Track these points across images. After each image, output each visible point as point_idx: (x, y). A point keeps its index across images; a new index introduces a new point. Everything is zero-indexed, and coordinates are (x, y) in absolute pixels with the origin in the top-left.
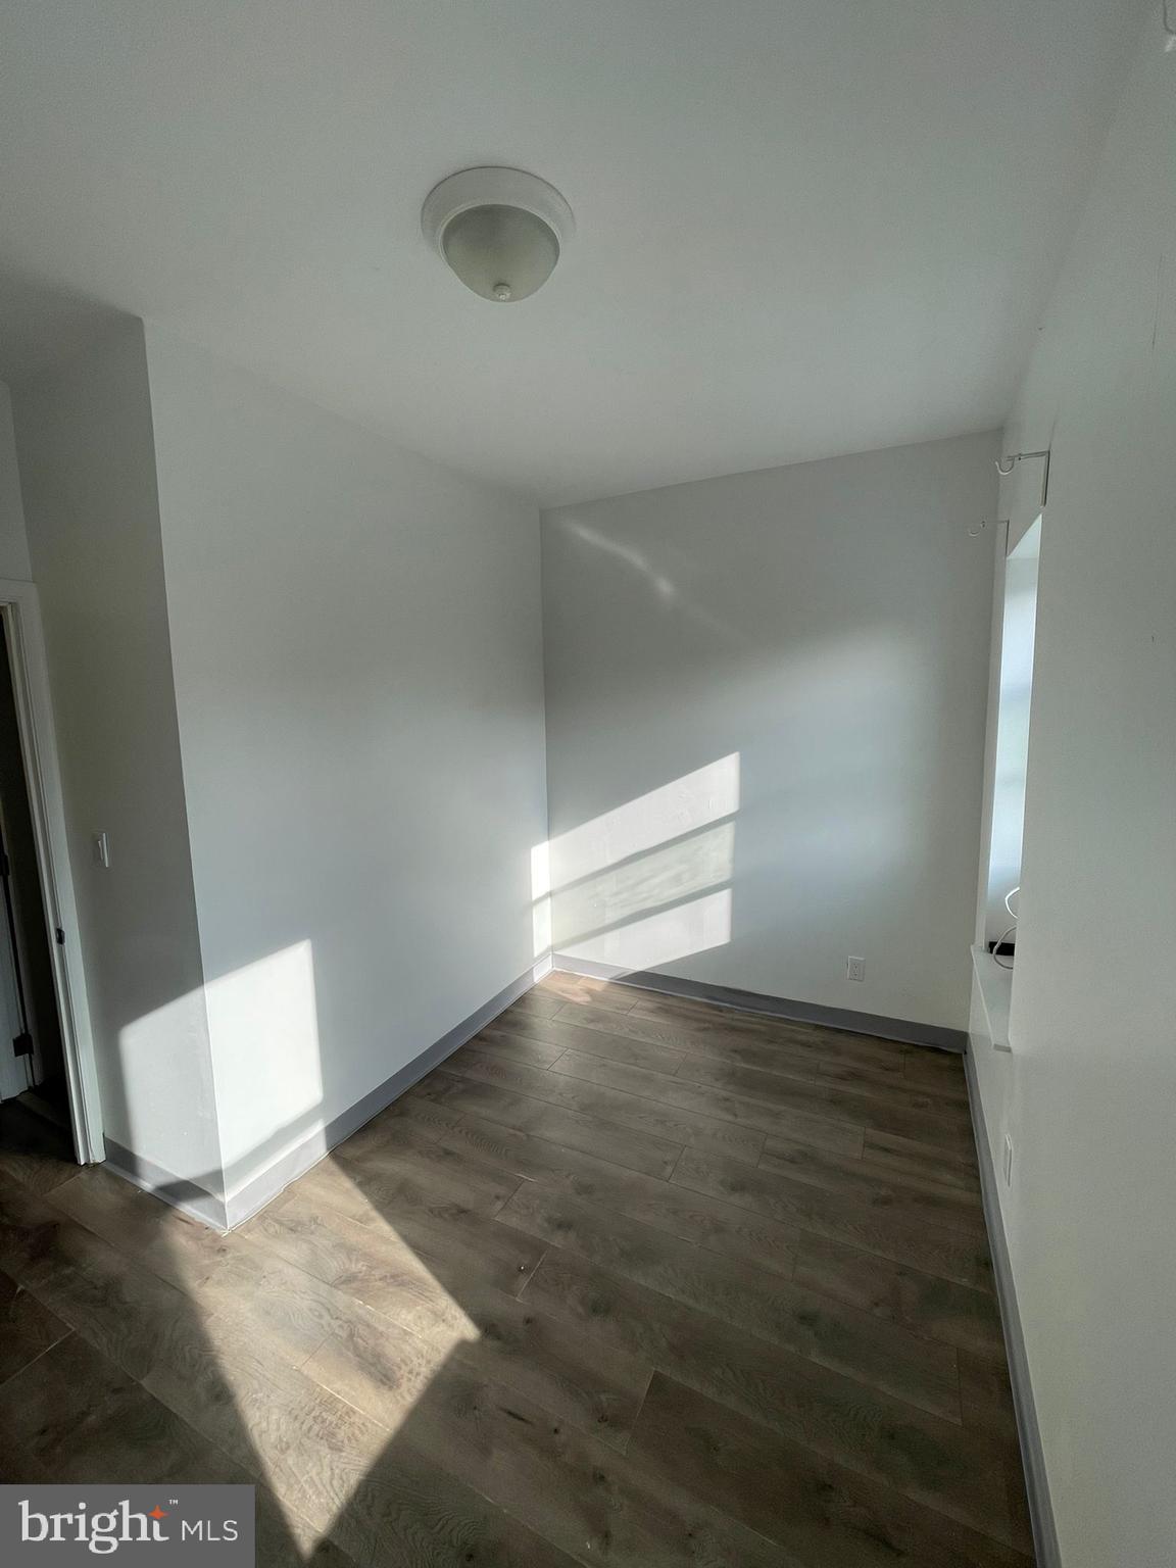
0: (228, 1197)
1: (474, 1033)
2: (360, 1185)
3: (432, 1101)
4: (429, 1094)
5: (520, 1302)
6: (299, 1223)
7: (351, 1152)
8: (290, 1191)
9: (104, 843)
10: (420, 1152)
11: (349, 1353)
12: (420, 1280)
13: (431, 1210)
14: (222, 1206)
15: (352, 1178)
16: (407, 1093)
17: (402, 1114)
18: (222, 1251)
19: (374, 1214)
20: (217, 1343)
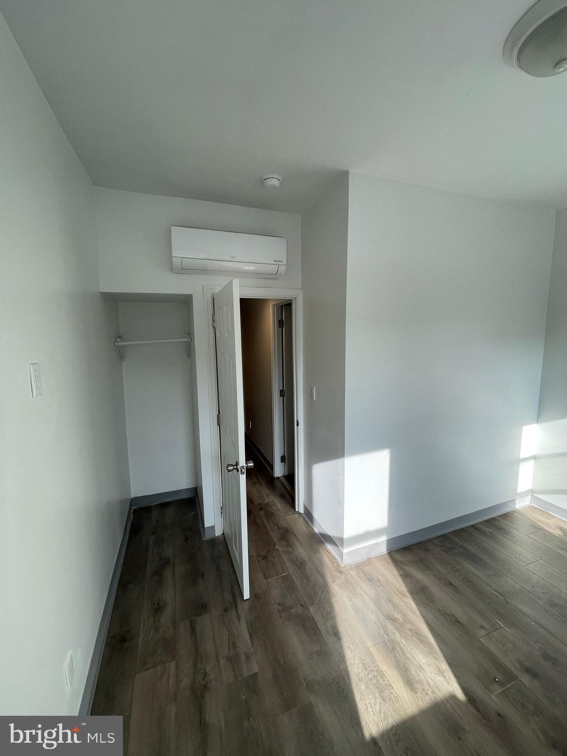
0: (345, 551)
1: (472, 523)
2: (401, 575)
3: (444, 551)
4: (442, 546)
5: (493, 699)
6: (373, 579)
7: (398, 557)
8: (369, 561)
9: (314, 390)
10: (435, 575)
11: (391, 656)
12: (431, 644)
13: (439, 610)
14: (342, 553)
15: (398, 571)
16: (430, 540)
17: (426, 550)
18: (341, 572)
19: (408, 594)
20: (336, 611)
